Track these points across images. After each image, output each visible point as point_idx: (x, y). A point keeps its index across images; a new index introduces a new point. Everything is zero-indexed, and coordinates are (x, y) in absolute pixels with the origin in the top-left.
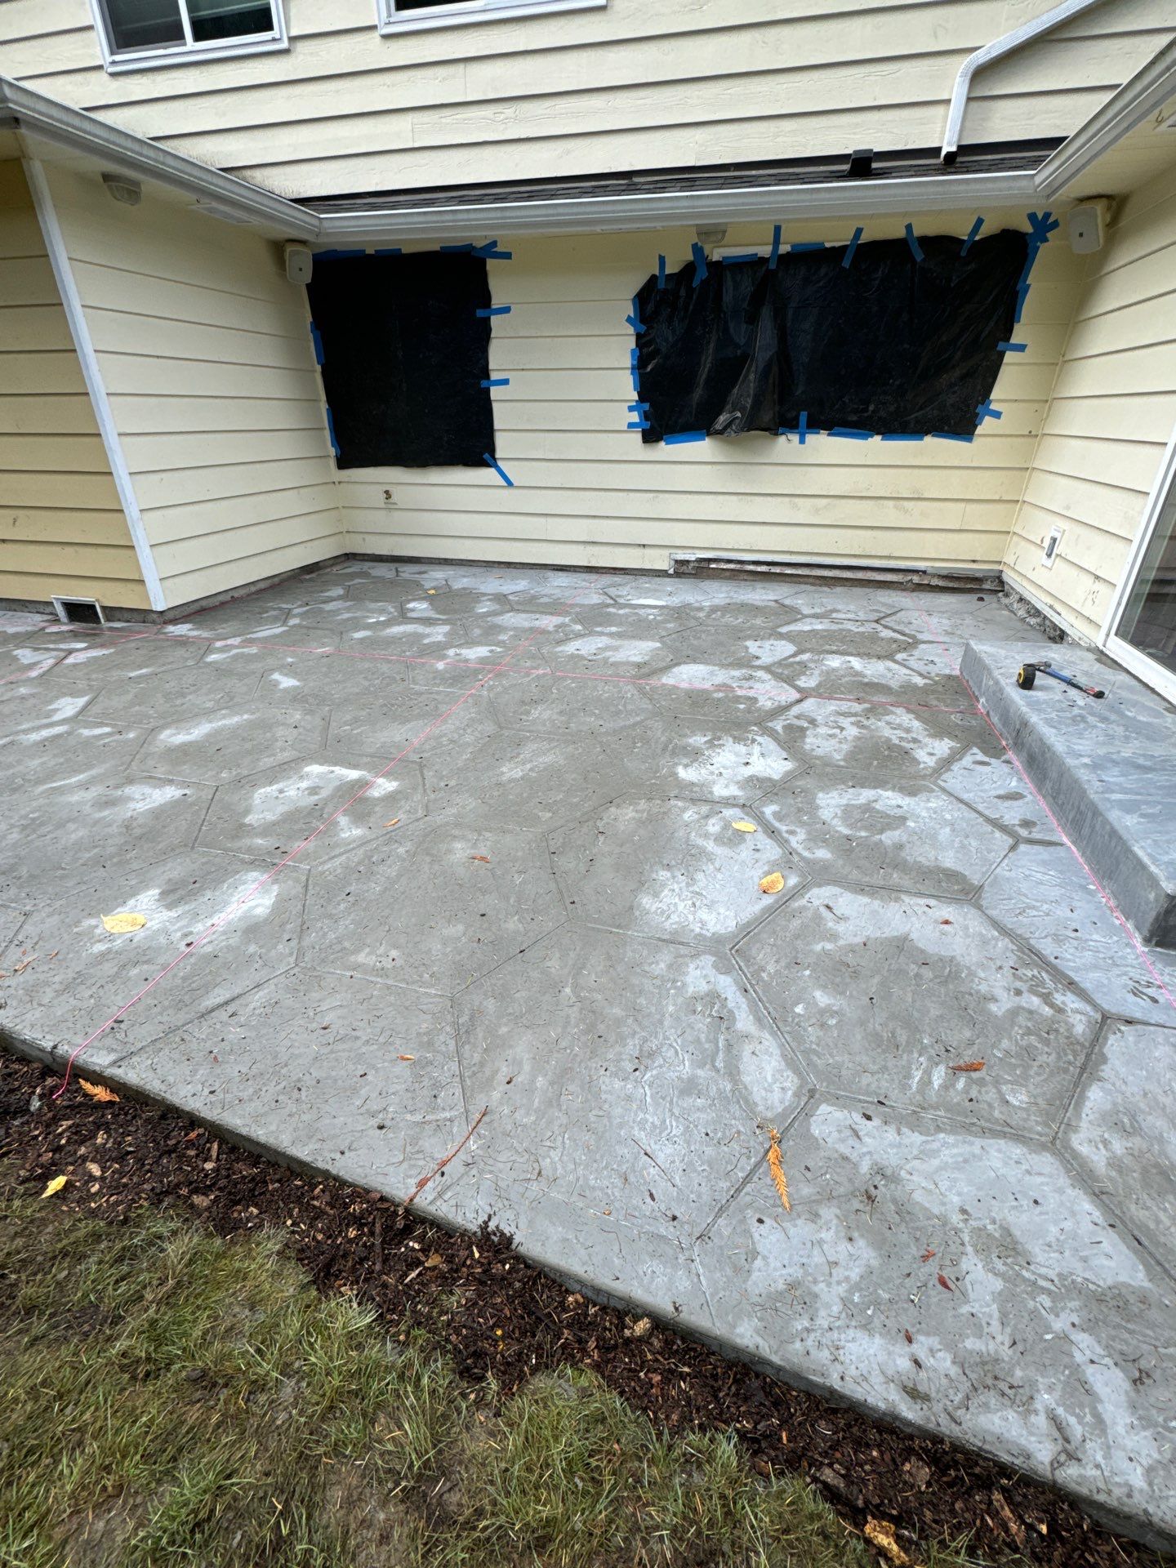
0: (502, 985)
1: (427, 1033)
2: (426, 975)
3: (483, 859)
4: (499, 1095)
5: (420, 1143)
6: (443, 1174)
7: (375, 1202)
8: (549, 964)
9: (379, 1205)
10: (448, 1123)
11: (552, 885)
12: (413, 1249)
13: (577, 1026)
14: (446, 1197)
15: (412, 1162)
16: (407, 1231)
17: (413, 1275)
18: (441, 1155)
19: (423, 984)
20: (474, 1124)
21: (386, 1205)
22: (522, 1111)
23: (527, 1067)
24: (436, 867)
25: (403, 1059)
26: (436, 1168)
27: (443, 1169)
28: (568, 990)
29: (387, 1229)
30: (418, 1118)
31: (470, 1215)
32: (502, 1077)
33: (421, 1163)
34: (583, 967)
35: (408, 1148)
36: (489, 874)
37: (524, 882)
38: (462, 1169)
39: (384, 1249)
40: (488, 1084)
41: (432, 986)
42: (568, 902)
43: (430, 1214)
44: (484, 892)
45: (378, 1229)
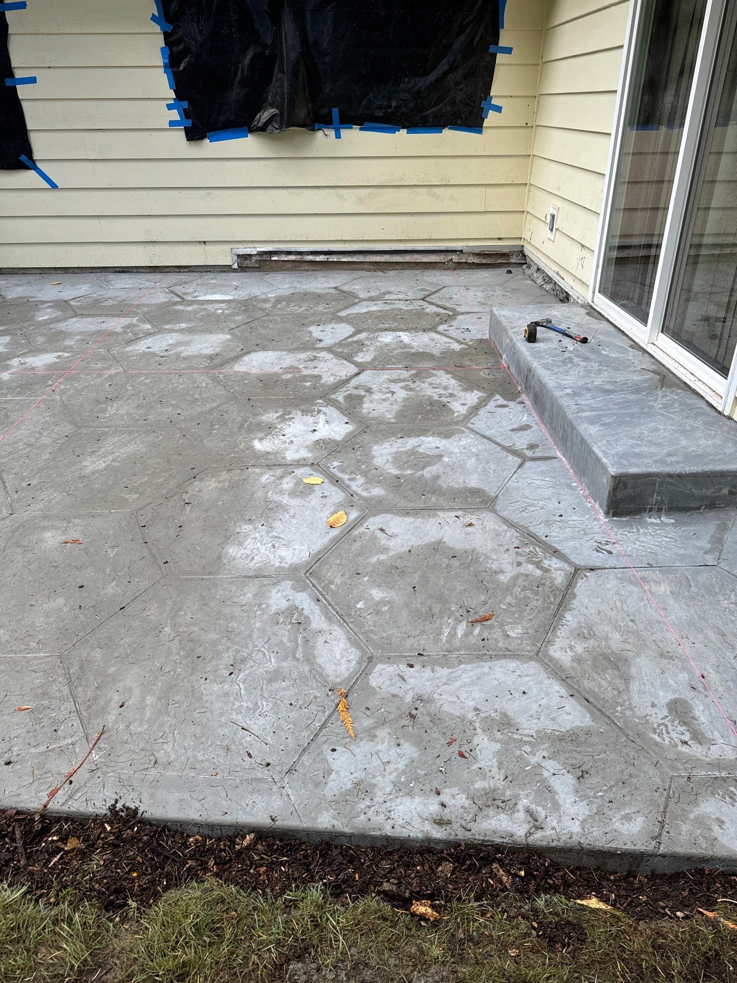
0: (107, 637)
1: (41, 686)
2: (32, 643)
3: (75, 541)
4: (114, 718)
5: (47, 765)
6: (71, 782)
7: (11, 817)
8: (149, 613)
9: (16, 817)
10: (70, 747)
11: (145, 552)
12: (53, 841)
13: (178, 653)
14: (76, 797)
15: (41, 781)
16: (45, 831)
17: (56, 859)
18: (67, 770)
19: (31, 651)
20: (93, 742)
21: (21, 817)
22: (136, 724)
23: (136, 692)
24: (29, 555)
25: (20, 710)
26: (64, 780)
27: (71, 779)
28: (167, 629)
29: (25, 834)
30: (42, 749)
31: (99, 804)
32: (115, 704)
33: (51, 779)
34: (180, 609)
35: (37, 772)
36: (83, 553)
37: (117, 554)
38: (88, 776)
39: (26, 850)
40: (104, 710)
41: (39, 651)
42: (161, 564)
43: (64, 813)
44: (79, 569)
45: (18, 834)
